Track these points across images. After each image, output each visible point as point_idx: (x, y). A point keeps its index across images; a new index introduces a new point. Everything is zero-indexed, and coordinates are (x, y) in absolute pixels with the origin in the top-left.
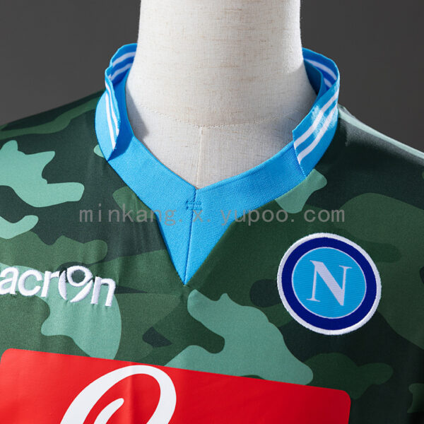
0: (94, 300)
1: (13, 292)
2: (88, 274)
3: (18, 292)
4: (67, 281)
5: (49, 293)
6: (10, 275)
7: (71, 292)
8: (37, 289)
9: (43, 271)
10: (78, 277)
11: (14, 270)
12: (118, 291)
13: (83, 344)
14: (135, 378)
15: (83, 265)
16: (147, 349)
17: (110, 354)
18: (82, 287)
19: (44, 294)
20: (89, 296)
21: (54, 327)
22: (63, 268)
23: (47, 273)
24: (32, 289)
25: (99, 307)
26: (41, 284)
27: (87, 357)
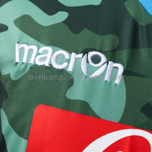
0: (107, 78)
1: (47, 65)
2: (104, 59)
3: (51, 65)
4: (88, 62)
5: (74, 68)
6: (45, 52)
7: (91, 70)
8: (65, 64)
9: (70, 52)
10: (96, 60)
11: (49, 49)
12: (125, 73)
13: (96, 108)
14: (133, 138)
15: (100, 51)
16: (144, 118)
17: (116, 118)
18: (99, 68)
19: (70, 69)
20: (103, 74)
21: (76, 93)
22: (85, 52)
23: (73, 54)
24: (61, 63)
25: (110, 84)
26: (68, 61)
27: (99, 118)
